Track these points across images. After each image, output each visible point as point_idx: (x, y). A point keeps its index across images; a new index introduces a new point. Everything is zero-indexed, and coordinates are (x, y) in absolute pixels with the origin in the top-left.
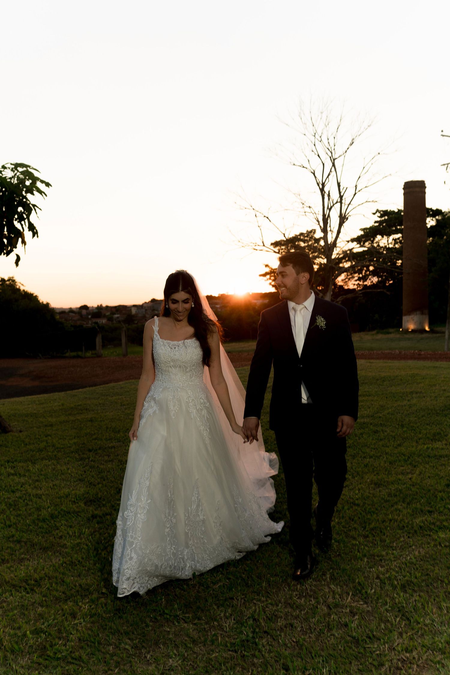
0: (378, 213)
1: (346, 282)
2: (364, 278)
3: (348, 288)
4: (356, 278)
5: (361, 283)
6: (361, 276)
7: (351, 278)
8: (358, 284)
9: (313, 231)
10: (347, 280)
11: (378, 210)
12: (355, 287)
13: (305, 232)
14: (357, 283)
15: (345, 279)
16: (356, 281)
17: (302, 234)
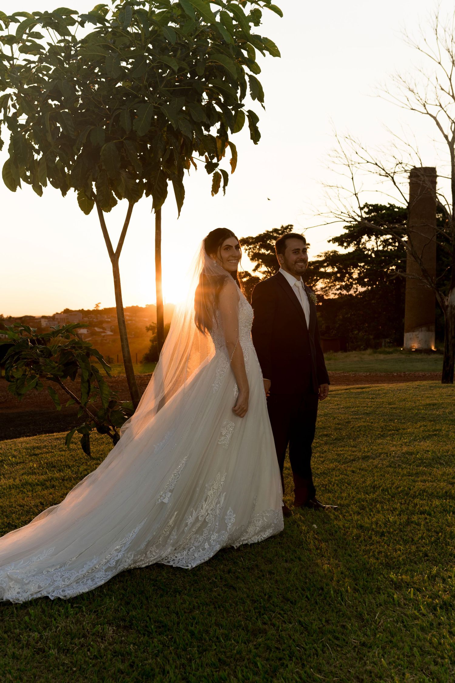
0: (366, 207)
1: (326, 290)
2: (348, 287)
3: (329, 298)
4: (338, 287)
5: (344, 292)
6: (344, 284)
7: (332, 286)
8: (340, 293)
9: (290, 227)
10: (327, 288)
11: (366, 203)
12: (337, 297)
13: (279, 228)
14: (338, 292)
15: (325, 287)
16: (338, 290)
17: (276, 231)
